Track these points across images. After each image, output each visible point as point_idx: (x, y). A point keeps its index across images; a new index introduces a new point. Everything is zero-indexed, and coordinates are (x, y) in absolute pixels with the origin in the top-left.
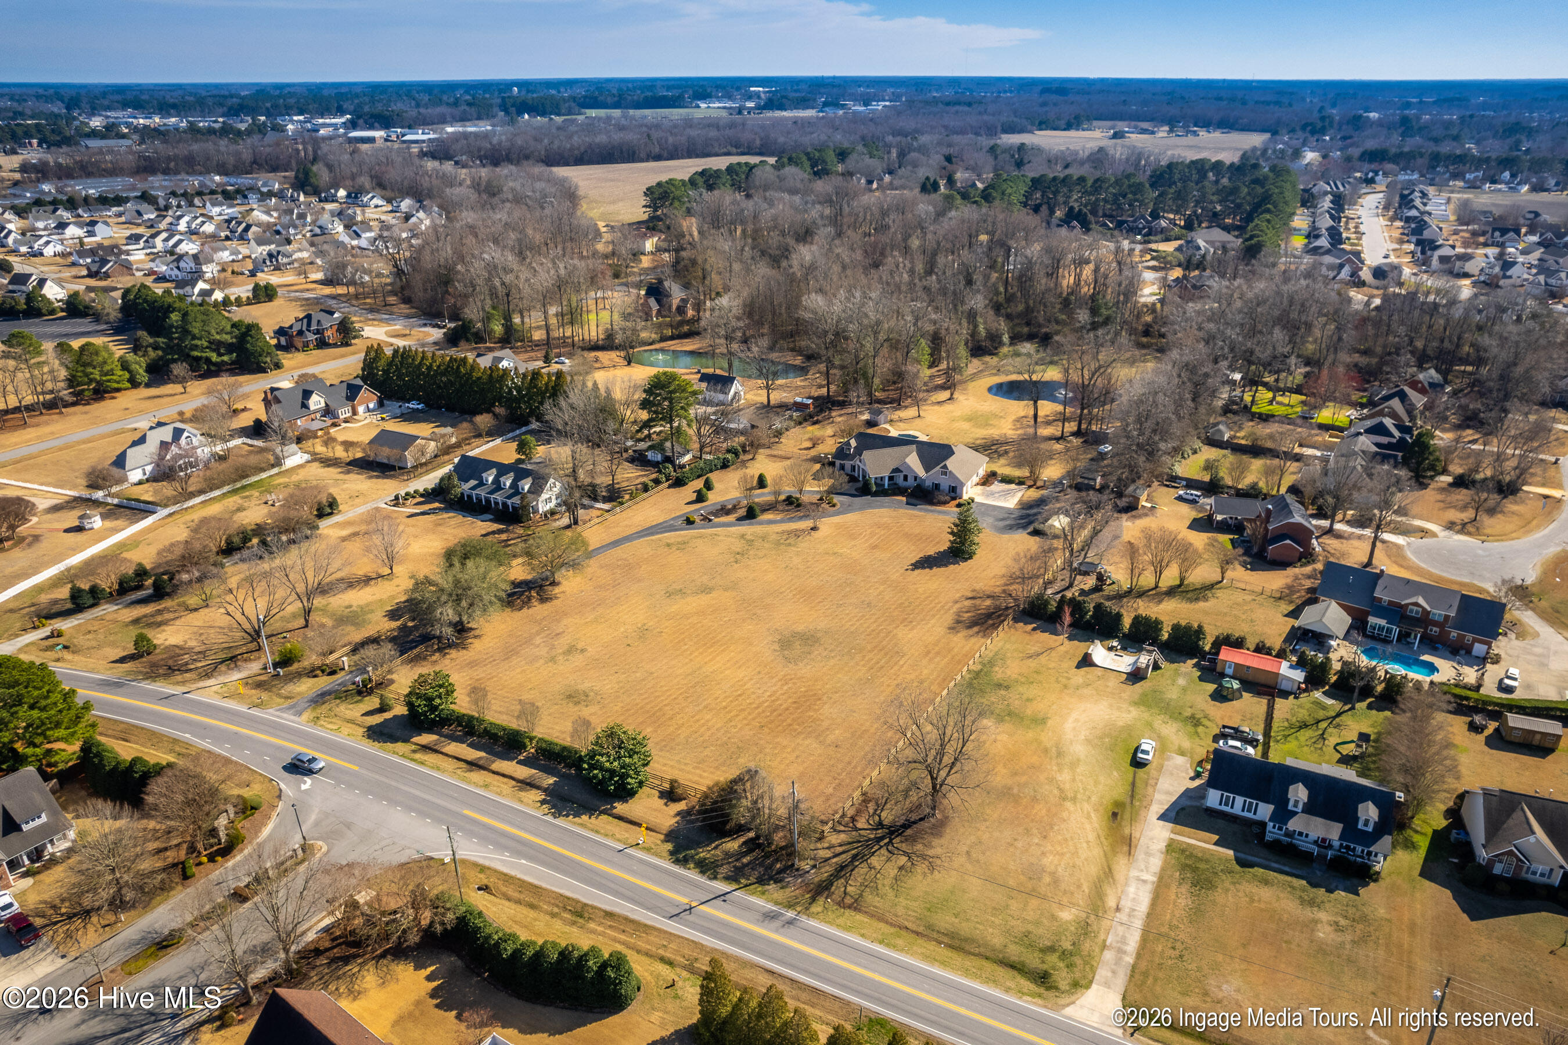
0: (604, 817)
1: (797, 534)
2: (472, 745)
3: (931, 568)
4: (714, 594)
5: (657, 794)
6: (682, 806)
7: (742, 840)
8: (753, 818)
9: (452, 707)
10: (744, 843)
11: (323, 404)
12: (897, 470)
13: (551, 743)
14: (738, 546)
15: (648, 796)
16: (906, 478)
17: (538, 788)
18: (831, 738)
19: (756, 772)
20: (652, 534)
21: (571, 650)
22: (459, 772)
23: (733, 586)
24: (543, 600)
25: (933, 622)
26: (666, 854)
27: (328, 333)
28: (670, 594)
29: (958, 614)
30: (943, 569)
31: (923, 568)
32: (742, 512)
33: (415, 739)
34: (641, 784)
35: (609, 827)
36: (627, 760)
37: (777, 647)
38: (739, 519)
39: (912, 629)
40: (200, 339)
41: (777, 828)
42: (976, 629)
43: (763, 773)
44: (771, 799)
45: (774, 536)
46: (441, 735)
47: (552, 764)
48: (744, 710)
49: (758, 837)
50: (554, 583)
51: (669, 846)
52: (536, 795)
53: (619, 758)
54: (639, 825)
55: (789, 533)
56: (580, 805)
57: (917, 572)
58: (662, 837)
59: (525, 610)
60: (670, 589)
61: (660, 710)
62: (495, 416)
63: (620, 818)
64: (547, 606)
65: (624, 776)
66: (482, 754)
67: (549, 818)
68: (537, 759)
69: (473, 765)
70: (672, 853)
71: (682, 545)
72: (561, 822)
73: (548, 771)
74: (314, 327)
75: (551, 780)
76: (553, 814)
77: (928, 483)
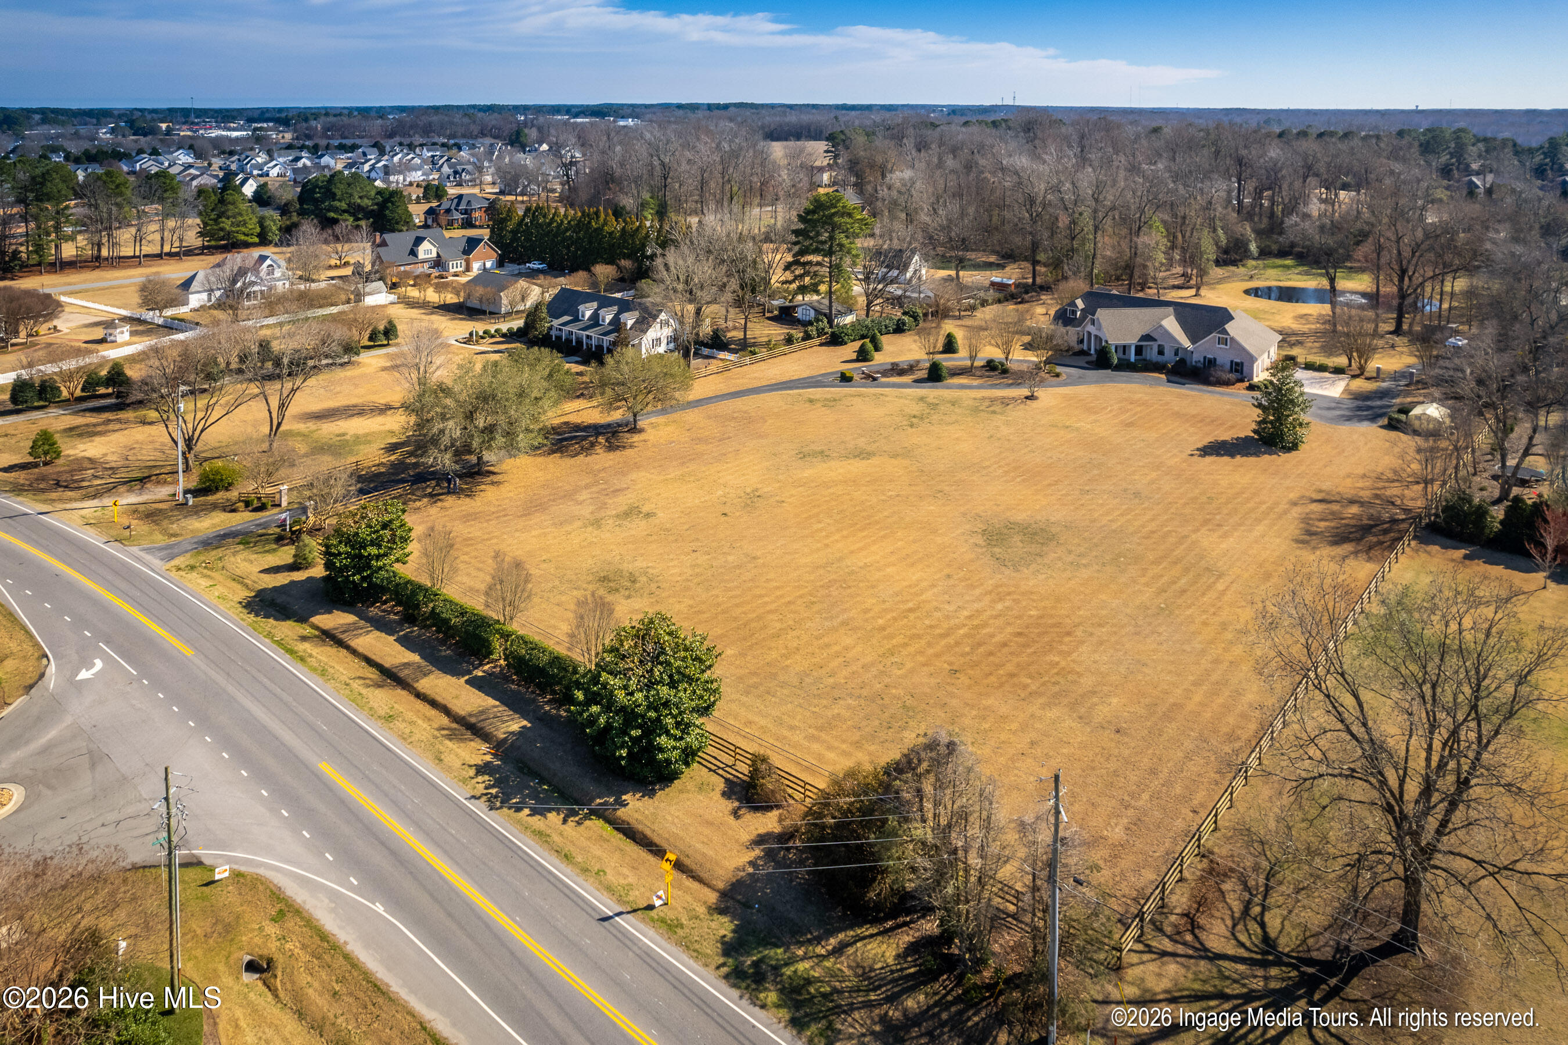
0: (596, 825)
1: (1005, 402)
2: (406, 642)
3: (1232, 456)
4: (874, 461)
5: (721, 785)
6: (769, 822)
7: (906, 938)
8: (940, 876)
9: (397, 566)
10: (913, 948)
11: (434, 255)
12: (1147, 337)
13: (536, 647)
14: (915, 409)
15: (701, 788)
16: (1161, 352)
17: (485, 736)
18: (1103, 712)
19: (951, 746)
20: (791, 388)
21: (630, 513)
22: (356, 685)
23: (907, 453)
24: (611, 448)
25: (1260, 528)
26: (712, 949)
27: (477, 214)
28: (803, 456)
29: (1306, 520)
30: (1252, 459)
31: (1218, 454)
32: (923, 374)
33: (318, 620)
34: (689, 755)
35: (596, 850)
36: (664, 691)
37: (980, 540)
38: (916, 381)
39: (1225, 536)
40: (340, 200)
41: (998, 920)
42: (1348, 547)
43: (969, 749)
44: (987, 824)
45: (971, 402)
46: (361, 616)
47: (528, 692)
48: (919, 637)
49: (946, 937)
50: (634, 430)
51: (724, 927)
52: (478, 752)
53: (650, 686)
54: (659, 852)
55: (993, 400)
56: (555, 788)
57: (1209, 459)
58: (712, 897)
59: (581, 457)
60: (805, 450)
61: (759, 618)
62: (619, 267)
63: (630, 833)
64: (611, 455)
65: (654, 728)
66: (415, 658)
67: (479, 809)
68: (507, 679)
69: (391, 677)
70: (730, 948)
71: (831, 403)
72: (500, 821)
73: (515, 704)
74: (462, 207)
75: (517, 724)
76: (491, 800)
77: (1197, 357)
